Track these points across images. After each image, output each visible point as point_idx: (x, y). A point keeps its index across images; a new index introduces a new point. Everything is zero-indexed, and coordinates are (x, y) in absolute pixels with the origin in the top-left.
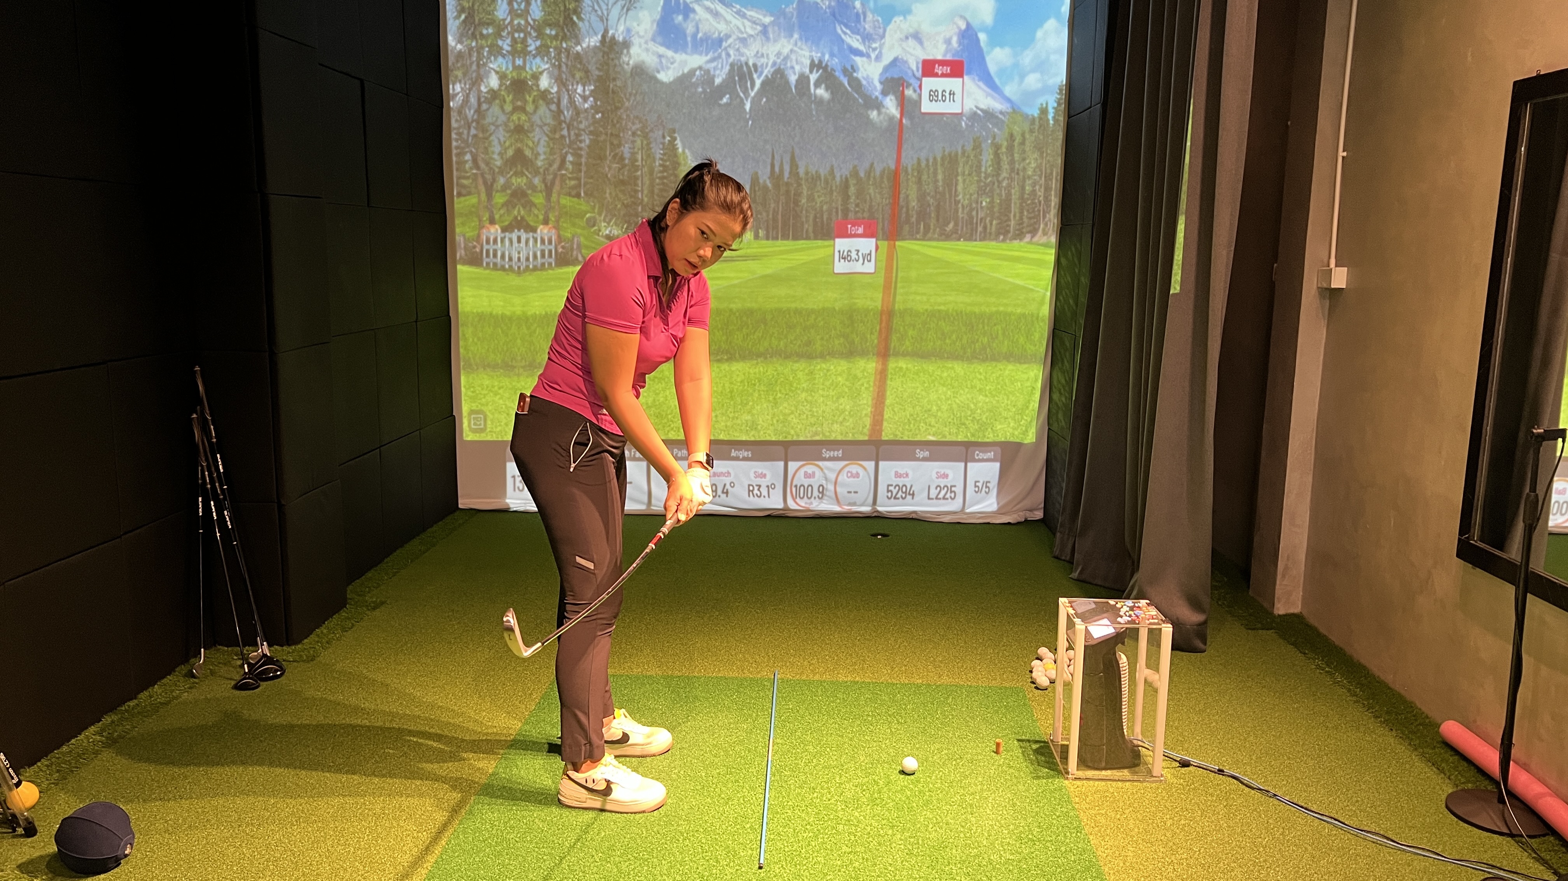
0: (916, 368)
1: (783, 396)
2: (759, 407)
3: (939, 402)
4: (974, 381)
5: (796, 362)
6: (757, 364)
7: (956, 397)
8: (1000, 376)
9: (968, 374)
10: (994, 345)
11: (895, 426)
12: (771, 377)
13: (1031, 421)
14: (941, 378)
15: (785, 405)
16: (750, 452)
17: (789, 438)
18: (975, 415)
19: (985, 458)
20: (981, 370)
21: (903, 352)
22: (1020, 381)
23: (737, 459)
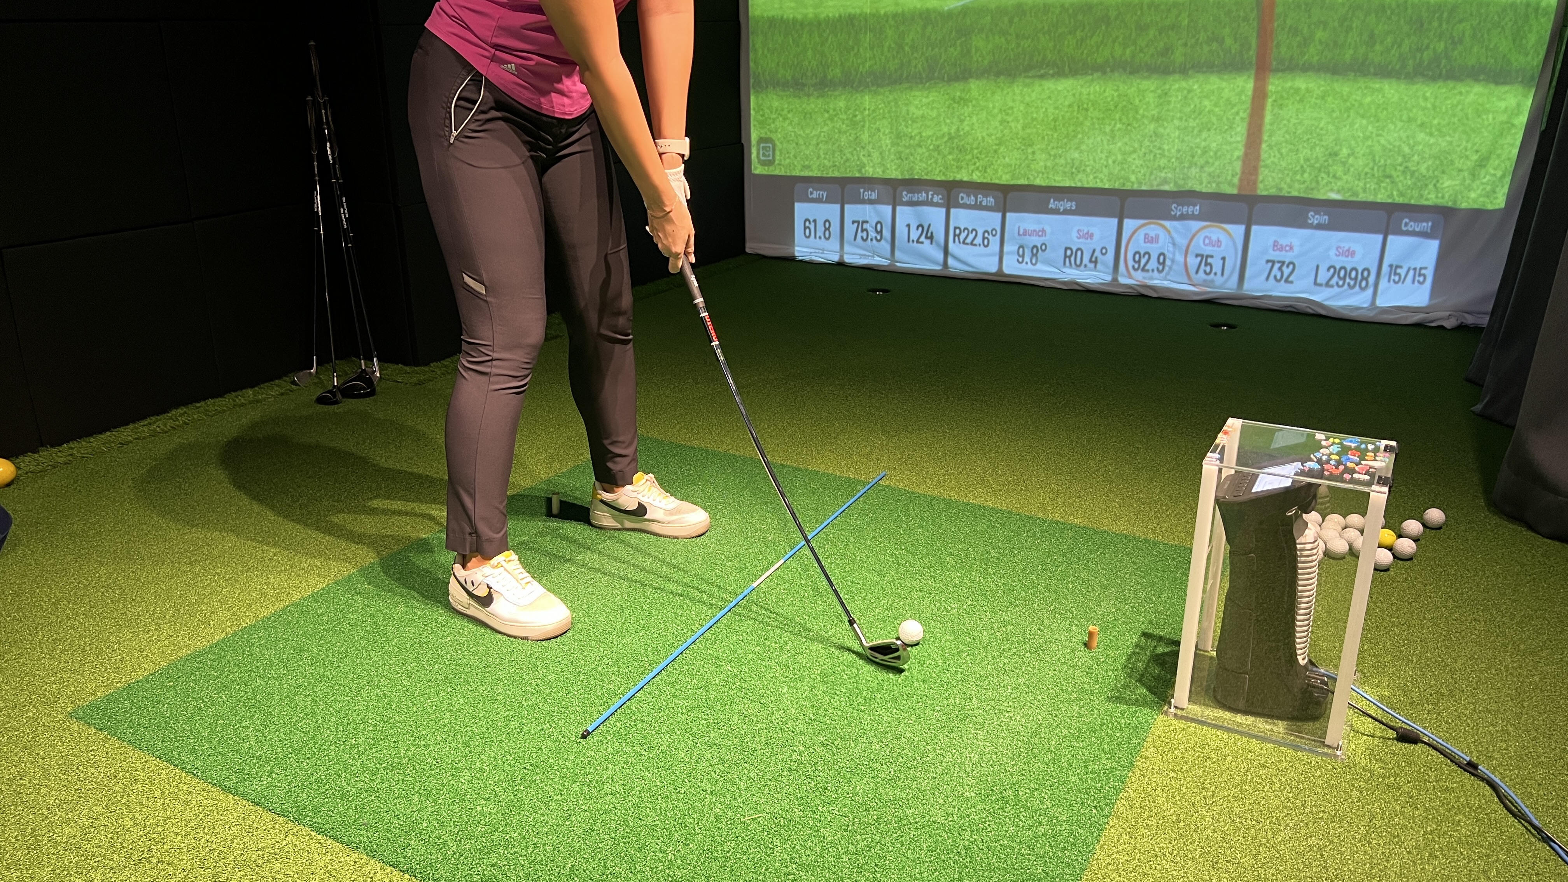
0: (1322, 89)
1: (1124, 127)
2: (1091, 141)
3: (1353, 142)
4: (1414, 110)
5: (1148, 78)
6: (1092, 80)
7: (1380, 135)
8: (1459, 103)
9: (1406, 99)
10: (1456, 52)
11: (1280, 175)
12: (1109, 99)
13: (1503, 176)
14: (1361, 104)
15: (1126, 140)
16: (1074, 203)
17: (1128, 187)
18: (1409, 165)
19: (1417, 229)
20: (1428, 94)
21: (1304, 64)
22: (1493, 112)
23: (1056, 212)
